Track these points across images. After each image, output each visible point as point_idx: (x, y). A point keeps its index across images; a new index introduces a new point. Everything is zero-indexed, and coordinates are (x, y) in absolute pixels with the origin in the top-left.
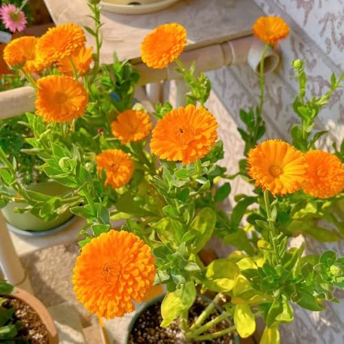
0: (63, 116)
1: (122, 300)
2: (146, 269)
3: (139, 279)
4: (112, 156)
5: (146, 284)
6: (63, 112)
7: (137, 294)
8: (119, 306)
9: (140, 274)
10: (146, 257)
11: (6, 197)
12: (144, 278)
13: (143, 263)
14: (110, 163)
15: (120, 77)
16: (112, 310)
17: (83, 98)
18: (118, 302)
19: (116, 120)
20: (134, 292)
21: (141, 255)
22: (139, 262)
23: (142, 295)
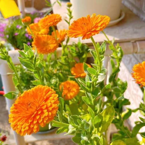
0: (44, 50)
1: (32, 123)
2: (51, 106)
3: (45, 111)
4: (70, 84)
5: (48, 114)
6: (44, 49)
7: (42, 120)
8: (29, 126)
9: (47, 108)
10: (53, 99)
11: (14, 94)
12: (48, 111)
13: (51, 102)
14: (68, 86)
15: (80, 49)
16: (24, 128)
17: (55, 45)
18: (29, 123)
19: (74, 67)
20: (40, 118)
21: (51, 98)
22: (49, 101)
23: (45, 122)
